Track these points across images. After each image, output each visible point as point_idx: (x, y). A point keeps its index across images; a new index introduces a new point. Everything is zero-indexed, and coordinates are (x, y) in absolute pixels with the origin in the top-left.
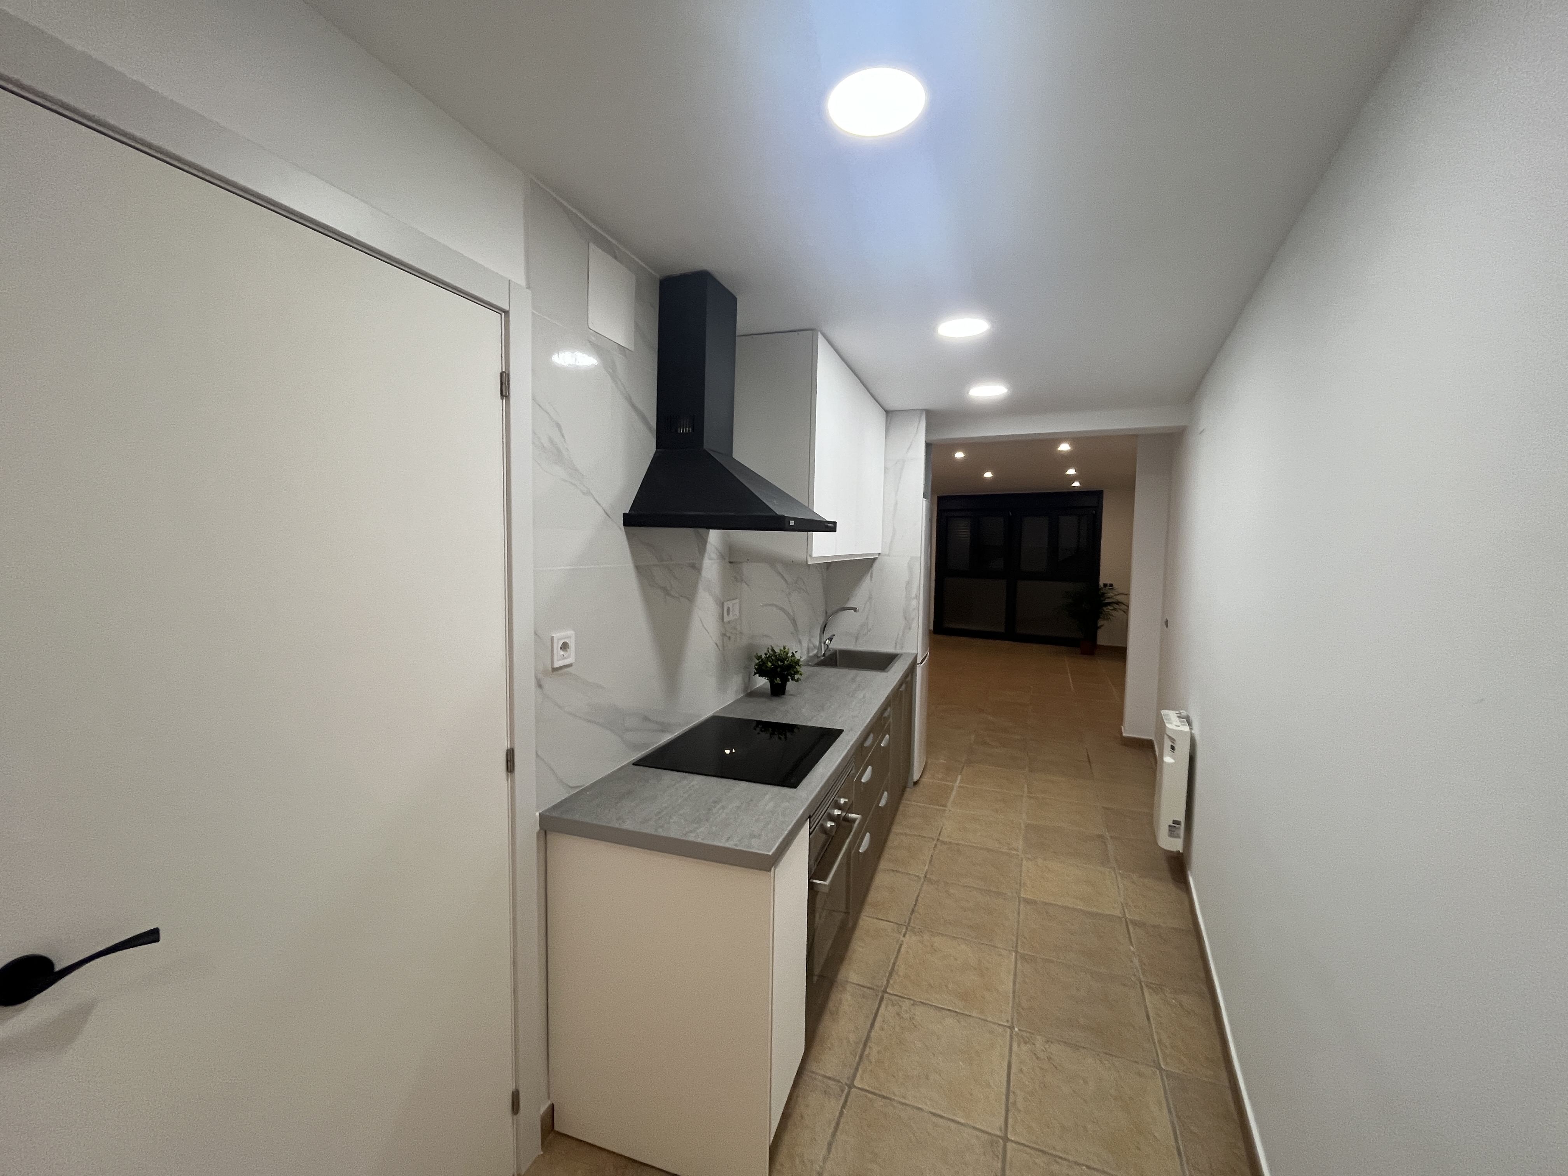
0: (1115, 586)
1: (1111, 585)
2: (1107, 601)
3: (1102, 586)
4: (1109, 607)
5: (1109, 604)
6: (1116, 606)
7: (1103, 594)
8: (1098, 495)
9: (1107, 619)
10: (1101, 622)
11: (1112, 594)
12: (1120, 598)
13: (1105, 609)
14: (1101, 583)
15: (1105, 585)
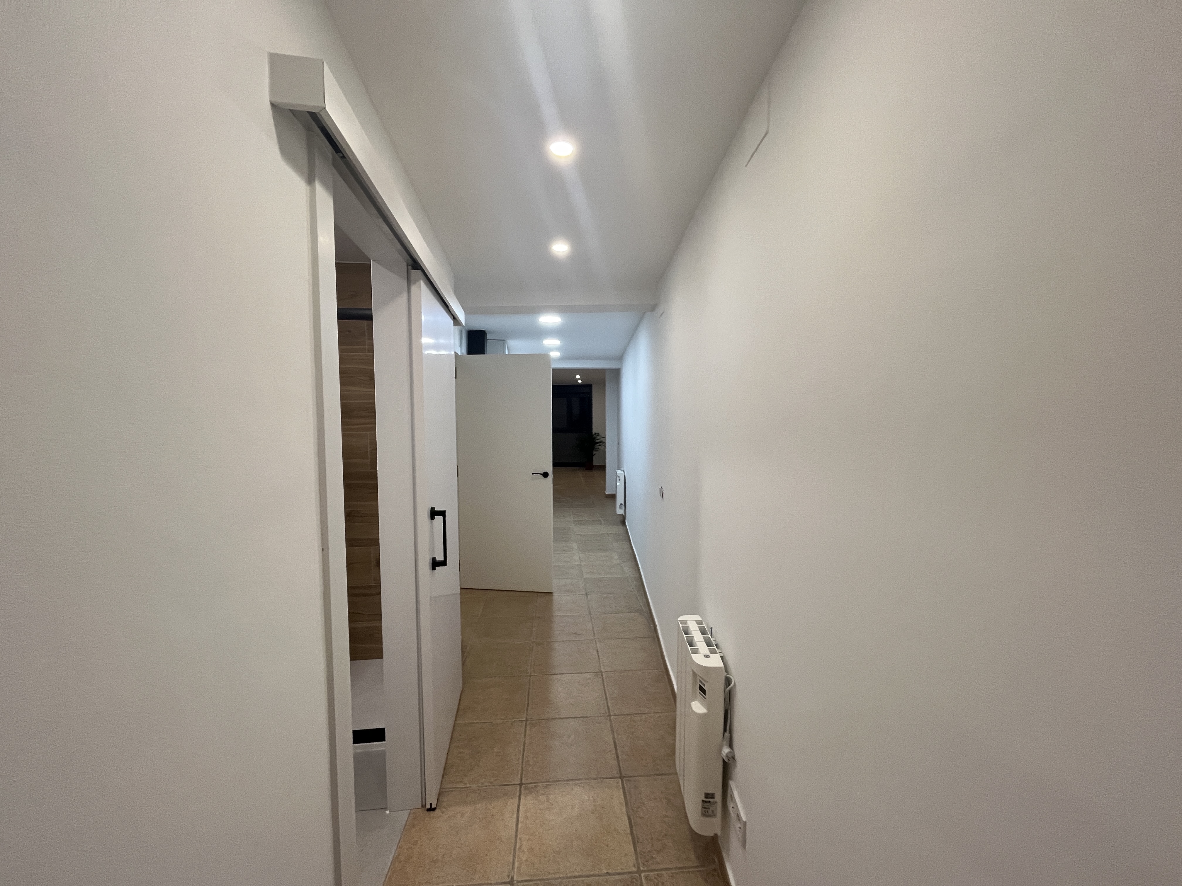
0: (600, 434)
1: (598, 433)
2: (597, 441)
3: (594, 434)
4: (598, 444)
5: (597, 443)
6: (601, 444)
7: (595, 438)
8: (590, 387)
9: (597, 451)
10: (594, 453)
11: (598, 438)
12: (602, 439)
13: (596, 445)
14: (593, 432)
15: (595, 434)
